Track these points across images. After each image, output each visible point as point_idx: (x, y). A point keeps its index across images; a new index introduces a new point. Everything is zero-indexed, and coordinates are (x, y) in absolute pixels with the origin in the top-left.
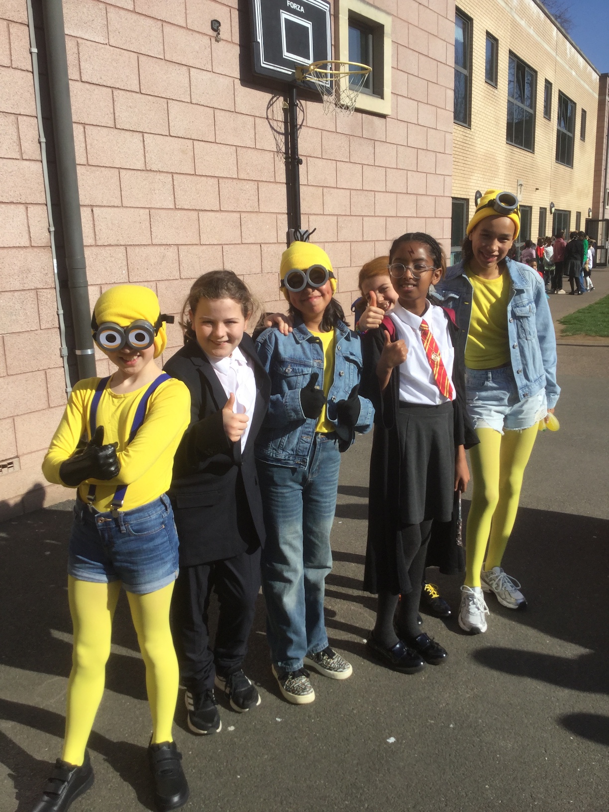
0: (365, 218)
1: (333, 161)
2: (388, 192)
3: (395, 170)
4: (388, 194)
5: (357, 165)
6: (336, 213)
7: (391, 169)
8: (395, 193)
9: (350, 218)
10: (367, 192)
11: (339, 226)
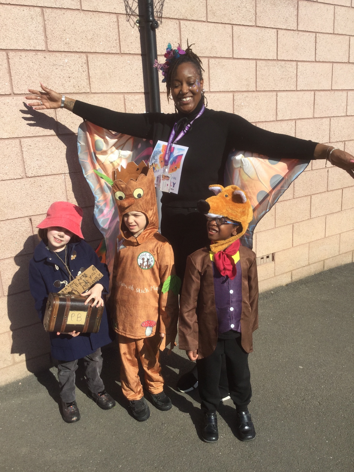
0: (279, 94)
1: (227, 26)
2: (319, 62)
3: (330, 35)
4: (318, 64)
5: (268, 30)
6: (231, 90)
7: (325, 35)
8: (330, 62)
9: (255, 94)
10: (283, 62)
11: (236, 104)
